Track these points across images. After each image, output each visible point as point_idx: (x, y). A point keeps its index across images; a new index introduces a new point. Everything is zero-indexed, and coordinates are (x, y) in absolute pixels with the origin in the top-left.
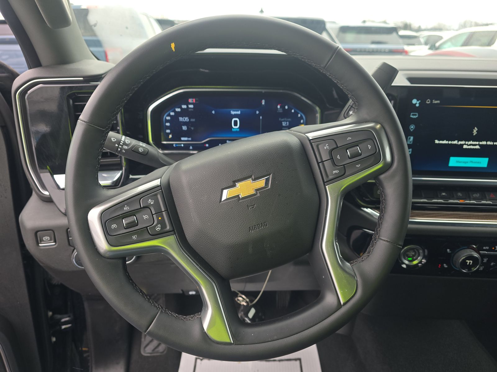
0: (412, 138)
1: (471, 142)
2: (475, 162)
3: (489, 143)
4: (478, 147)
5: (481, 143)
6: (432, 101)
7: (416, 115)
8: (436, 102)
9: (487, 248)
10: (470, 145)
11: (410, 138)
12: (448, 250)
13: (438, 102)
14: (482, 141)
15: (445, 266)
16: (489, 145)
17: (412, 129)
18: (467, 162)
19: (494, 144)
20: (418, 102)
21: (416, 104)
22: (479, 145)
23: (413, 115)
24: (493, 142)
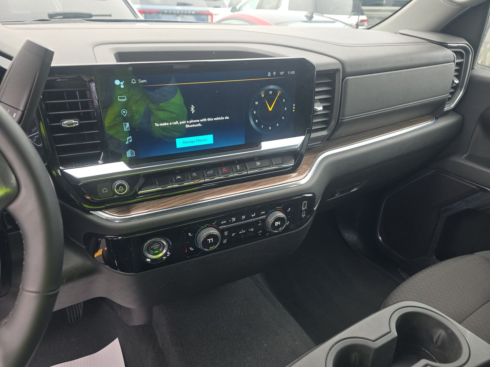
0: (128, 124)
1: (192, 121)
2: (201, 141)
3: (209, 119)
4: (199, 125)
5: (201, 121)
6: (137, 82)
7: (124, 98)
8: (143, 81)
9: (225, 222)
10: (192, 124)
11: (125, 125)
12: (189, 234)
13: (145, 81)
14: (202, 119)
15: (191, 249)
16: (210, 121)
17: (124, 114)
18: (194, 141)
19: (214, 120)
20: (122, 83)
21: (120, 85)
22: (200, 122)
23: (120, 98)
24: (213, 118)
